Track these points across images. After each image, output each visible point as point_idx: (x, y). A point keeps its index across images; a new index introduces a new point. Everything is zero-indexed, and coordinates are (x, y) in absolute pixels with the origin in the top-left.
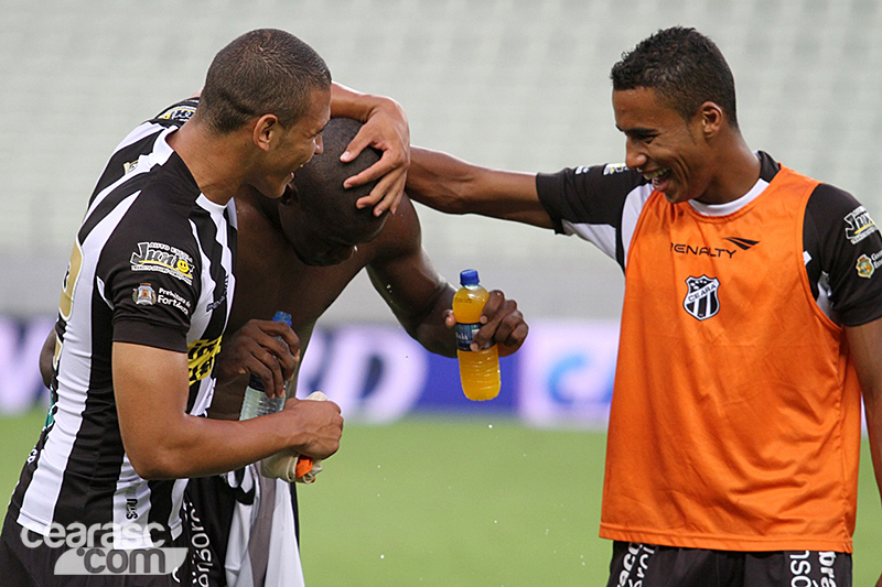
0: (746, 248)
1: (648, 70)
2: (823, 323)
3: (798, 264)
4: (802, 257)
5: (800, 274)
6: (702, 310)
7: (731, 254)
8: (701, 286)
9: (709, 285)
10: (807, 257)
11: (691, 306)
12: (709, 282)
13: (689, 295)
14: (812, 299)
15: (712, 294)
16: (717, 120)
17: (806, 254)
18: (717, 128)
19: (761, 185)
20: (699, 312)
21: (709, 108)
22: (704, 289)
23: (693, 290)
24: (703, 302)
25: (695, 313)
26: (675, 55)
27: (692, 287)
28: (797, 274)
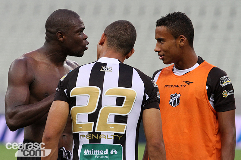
0: (189, 84)
1: (167, 22)
2: (211, 109)
3: (204, 89)
4: (206, 87)
5: (205, 92)
6: (174, 104)
7: (184, 86)
8: (174, 96)
9: (177, 96)
10: (207, 88)
11: (171, 103)
12: (177, 95)
13: (171, 100)
14: (208, 101)
15: (178, 99)
16: (184, 41)
17: (207, 86)
18: (183, 44)
19: (197, 65)
20: (174, 105)
21: (182, 37)
22: (175, 97)
23: (172, 98)
24: (175, 101)
25: (172, 105)
26: (176, 19)
27: (172, 97)
28: (204, 93)
